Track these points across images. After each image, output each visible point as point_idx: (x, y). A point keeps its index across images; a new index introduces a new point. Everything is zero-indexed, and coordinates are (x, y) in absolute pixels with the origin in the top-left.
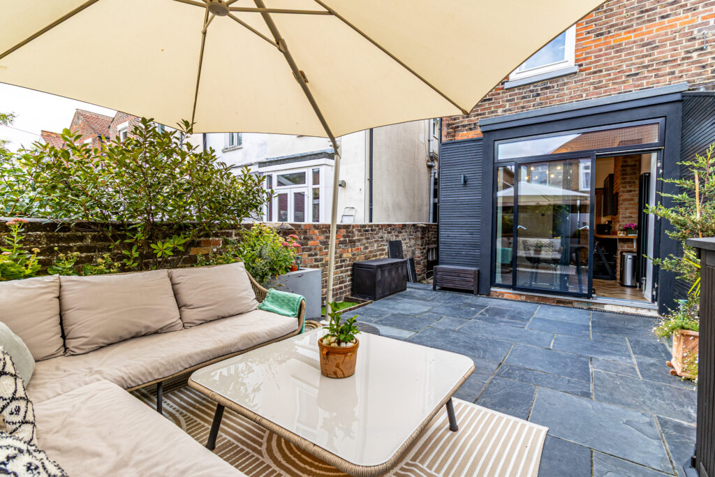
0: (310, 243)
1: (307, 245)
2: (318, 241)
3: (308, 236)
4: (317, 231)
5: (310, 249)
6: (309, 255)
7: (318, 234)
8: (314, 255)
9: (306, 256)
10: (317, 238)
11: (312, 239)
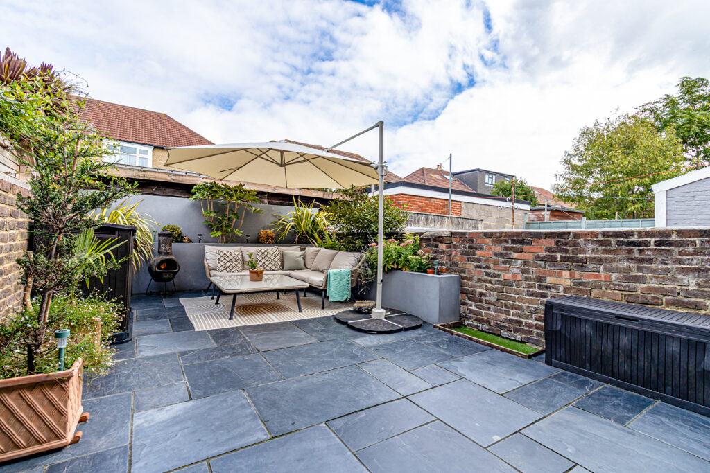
0: (479, 253)
1: (474, 255)
2: (491, 252)
3: (474, 244)
4: (488, 240)
5: (479, 260)
6: (476, 267)
7: (490, 244)
8: (484, 268)
9: (472, 267)
10: (490, 249)
11: (481, 249)
